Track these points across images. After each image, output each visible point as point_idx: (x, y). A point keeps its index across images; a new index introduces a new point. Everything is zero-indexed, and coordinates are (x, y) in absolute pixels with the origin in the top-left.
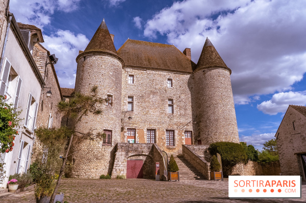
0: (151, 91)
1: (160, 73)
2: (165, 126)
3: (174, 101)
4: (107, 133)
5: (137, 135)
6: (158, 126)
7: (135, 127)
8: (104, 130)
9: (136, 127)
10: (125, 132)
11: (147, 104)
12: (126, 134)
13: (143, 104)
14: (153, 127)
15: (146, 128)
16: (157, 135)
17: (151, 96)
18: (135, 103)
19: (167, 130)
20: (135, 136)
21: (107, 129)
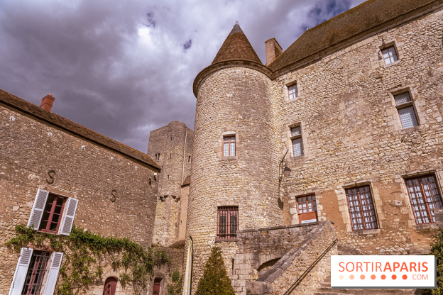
0: (340, 96)
1: (354, 46)
2: (398, 169)
3: (414, 92)
4: (228, 214)
5: (320, 208)
6: (374, 173)
7: (313, 189)
8: (220, 208)
9: (316, 188)
10: (291, 206)
11: (334, 127)
12: (293, 210)
13: (325, 132)
14: (359, 178)
15: (340, 186)
16: (377, 197)
17: (342, 106)
18: (305, 135)
19: (407, 179)
20: (316, 212)
21: (223, 204)
